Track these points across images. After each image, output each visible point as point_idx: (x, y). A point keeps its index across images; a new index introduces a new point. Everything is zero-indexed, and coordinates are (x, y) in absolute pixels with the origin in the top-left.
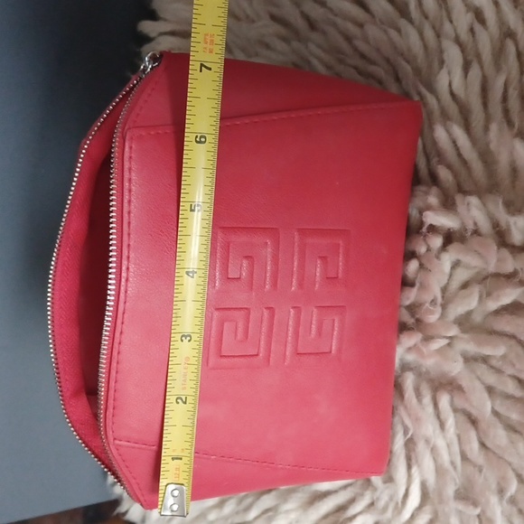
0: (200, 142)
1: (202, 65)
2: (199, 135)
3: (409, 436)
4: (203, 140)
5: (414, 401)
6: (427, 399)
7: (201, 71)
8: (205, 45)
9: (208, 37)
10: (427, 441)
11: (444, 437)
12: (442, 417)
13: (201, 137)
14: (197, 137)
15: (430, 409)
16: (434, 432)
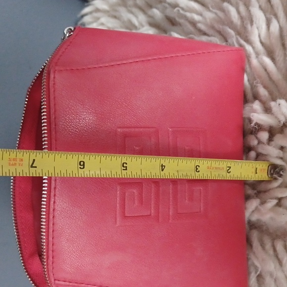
0: (84, 165)
1: (32, 167)
2: (79, 166)
3: (258, 273)
4: (82, 163)
5: (260, 248)
6: (268, 246)
7: (36, 167)
8: (18, 165)
9: (11, 162)
10: (271, 275)
11: (283, 271)
12: (280, 256)
13: (80, 165)
14: (80, 168)
15: (271, 252)
16: (275, 268)
